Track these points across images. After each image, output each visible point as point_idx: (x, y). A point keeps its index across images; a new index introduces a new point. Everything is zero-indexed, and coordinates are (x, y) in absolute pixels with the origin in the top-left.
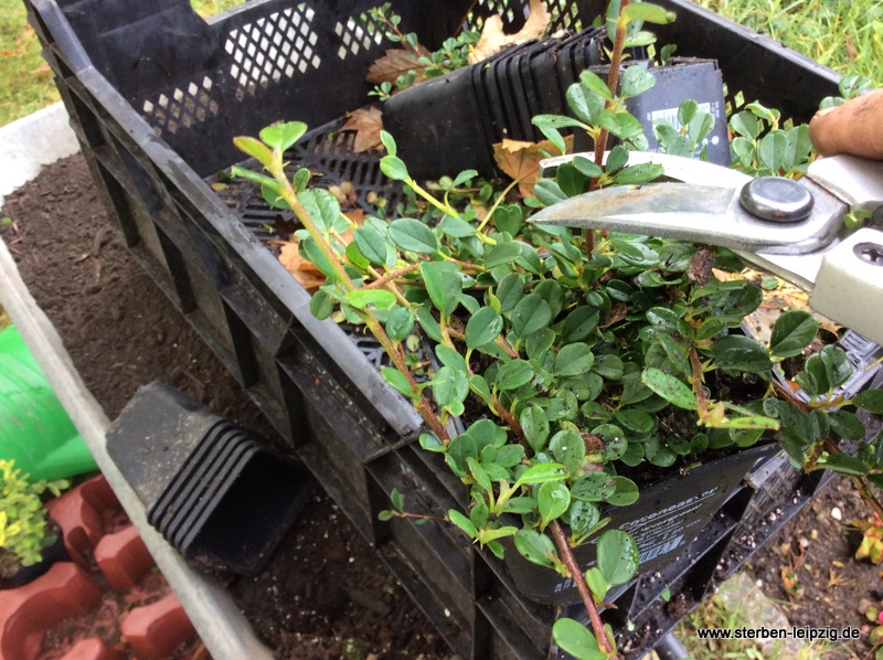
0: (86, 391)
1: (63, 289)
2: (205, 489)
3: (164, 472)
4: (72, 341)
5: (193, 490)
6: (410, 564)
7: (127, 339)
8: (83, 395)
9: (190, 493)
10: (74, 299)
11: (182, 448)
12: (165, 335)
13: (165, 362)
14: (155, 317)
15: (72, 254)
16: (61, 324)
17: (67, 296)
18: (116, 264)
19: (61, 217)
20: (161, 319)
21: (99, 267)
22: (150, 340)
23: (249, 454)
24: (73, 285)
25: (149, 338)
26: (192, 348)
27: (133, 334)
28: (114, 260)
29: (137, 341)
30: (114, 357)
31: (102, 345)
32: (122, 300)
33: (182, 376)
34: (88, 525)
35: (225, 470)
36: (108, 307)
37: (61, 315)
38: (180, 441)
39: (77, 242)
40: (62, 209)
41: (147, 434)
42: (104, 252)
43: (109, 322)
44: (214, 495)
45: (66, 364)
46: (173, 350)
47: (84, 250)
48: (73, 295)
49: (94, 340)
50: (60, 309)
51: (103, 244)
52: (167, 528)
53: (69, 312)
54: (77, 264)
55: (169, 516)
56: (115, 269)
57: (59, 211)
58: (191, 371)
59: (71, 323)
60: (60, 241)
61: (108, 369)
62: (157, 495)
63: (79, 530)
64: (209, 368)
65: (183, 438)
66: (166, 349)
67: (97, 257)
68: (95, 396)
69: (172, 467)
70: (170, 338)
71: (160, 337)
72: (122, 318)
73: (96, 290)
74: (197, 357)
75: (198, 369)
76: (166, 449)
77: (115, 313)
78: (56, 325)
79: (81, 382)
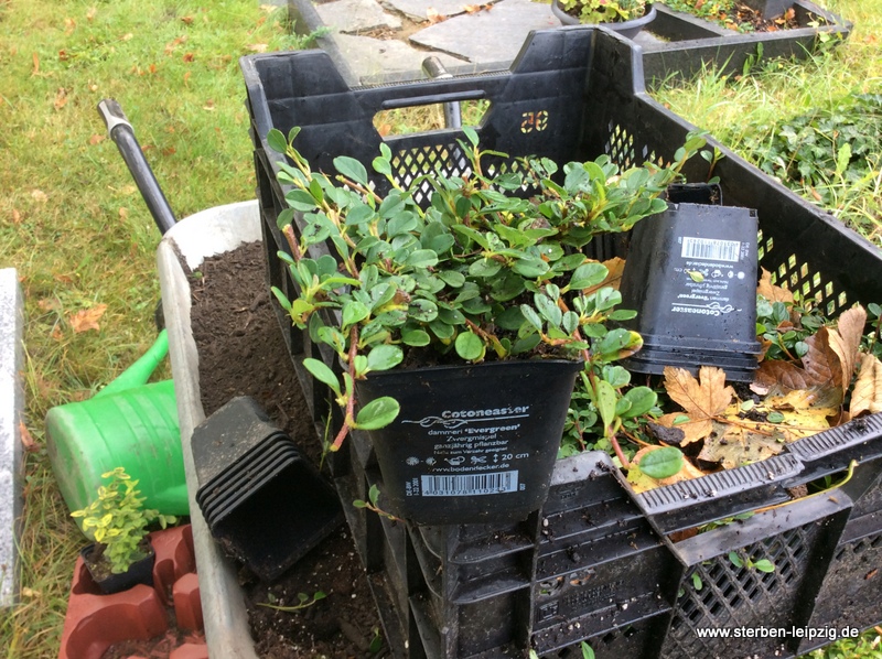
0: (199, 403)
1: (217, 328)
2: (248, 480)
3: (223, 461)
4: (205, 366)
5: (239, 479)
6: (390, 594)
7: (246, 373)
8: (195, 403)
9: (236, 481)
10: (222, 338)
11: (244, 446)
12: (275, 374)
13: (267, 395)
14: (274, 360)
15: (235, 306)
16: (204, 354)
17: (218, 335)
18: (263, 319)
19: (240, 281)
20: (277, 362)
21: (250, 318)
22: (263, 376)
23: (291, 460)
24: (226, 328)
25: (262, 374)
26: (291, 389)
27: (253, 369)
28: (263, 316)
29: (254, 375)
30: (231, 383)
31: (227, 373)
32: (256, 343)
33: (275, 408)
34: (178, 561)
35: (268, 469)
36: (244, 347)
37: (207, 347)
38: (245, 442)
39: (243, 298)
40: (243, 275)
41: (224, 432)
42: (259, 309)
43: (239, 357)
44: (252, 486)
45: (193, 378)
46: (277, 387)
47: (245, 305)
48: (223, 335)
49: (222, 368)
50: (209, 342)
51: (261, 304)
52: (208, 504)
53: (214, 345)
54: (235, 313)
55: (213, 495)
56: (262, 322)
57: (240, 276)
58: (284, 406)
59: (212, 354)
60: (231, 297)
61: (223, 391)
62: (212, 478)
63: (170, 562)
64: (297, 406)
65: (248, 440)
66: (272, 385)
67: (252, 312)
68: (205, 408)
69: (231, 459)
70: (279, 378)
71: (271, 375)
72: (250, 356)
73: (240, 334)
74: (292, 396)
75: (290, 406)
76: (233, 445)
77: (246, 351)
78: (200, 354)
79: (198, 395)
